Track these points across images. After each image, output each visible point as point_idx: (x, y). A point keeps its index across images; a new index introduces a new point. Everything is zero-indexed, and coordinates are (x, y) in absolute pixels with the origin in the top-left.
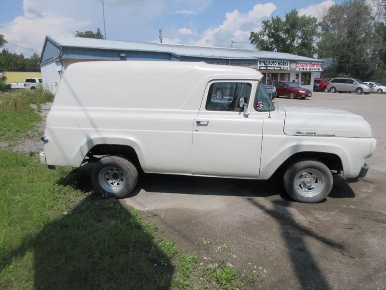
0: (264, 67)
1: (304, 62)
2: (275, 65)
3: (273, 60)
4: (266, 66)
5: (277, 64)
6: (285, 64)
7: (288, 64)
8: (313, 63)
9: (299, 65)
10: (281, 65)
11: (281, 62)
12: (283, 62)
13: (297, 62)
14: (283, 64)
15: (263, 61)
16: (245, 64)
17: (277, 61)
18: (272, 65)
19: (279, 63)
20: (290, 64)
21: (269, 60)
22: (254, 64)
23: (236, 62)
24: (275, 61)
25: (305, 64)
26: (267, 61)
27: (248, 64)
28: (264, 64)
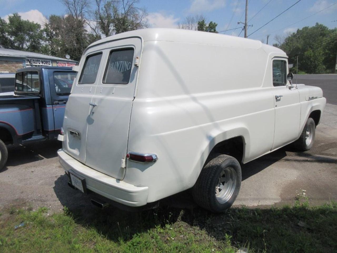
0: (30, 65)
1: (63, 62)
2: (40, 63)
3: (37, 59)
4: (31, 64)
5: (41, 63)
6: (48, 63)
7: (51, 63)
8: (69, 63)
9: (59, 64)
10: (45, 64)
11: (44, 61)
12: (46, 61)
13: (58, 62)
14: (46, 63)
15: (27, 59)
16: (14, 62)
17: (40, 60)
18: (36, 63)
19: (42, 62)
20: (52, 63)
21: (33, 59)
22: (22, 62)
23: (3, 60)
24: (38, 60)
25: (64, 63)
26: (31, 60)
27: (16, 62)
28: (29, 62)
